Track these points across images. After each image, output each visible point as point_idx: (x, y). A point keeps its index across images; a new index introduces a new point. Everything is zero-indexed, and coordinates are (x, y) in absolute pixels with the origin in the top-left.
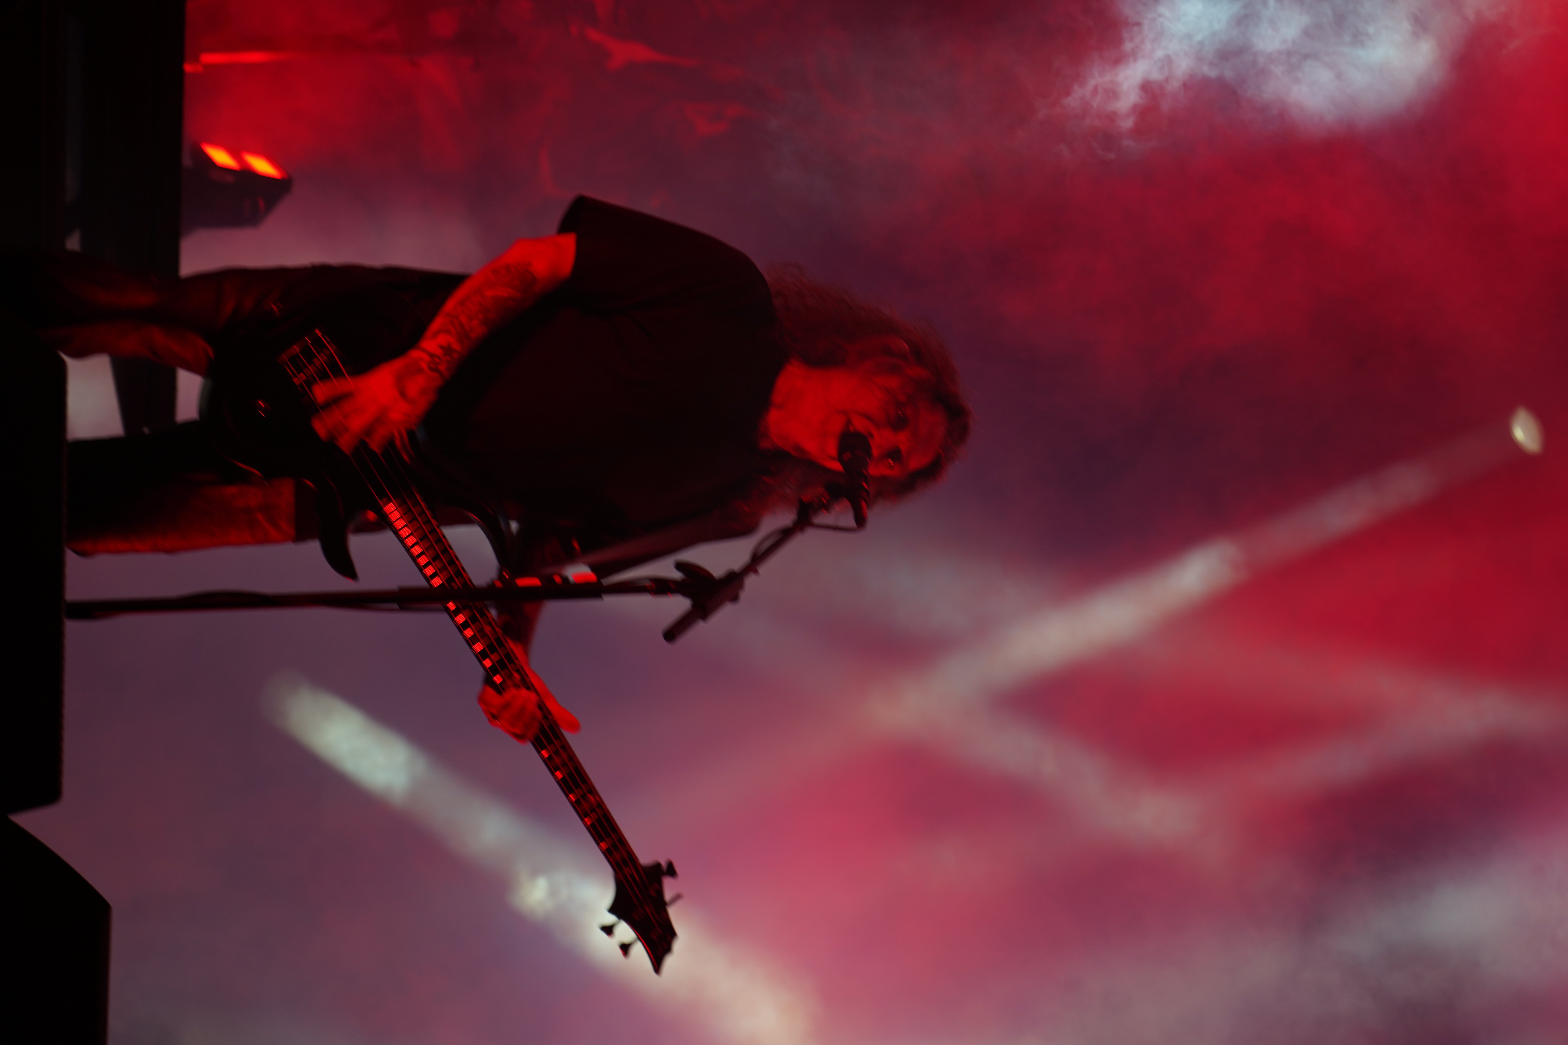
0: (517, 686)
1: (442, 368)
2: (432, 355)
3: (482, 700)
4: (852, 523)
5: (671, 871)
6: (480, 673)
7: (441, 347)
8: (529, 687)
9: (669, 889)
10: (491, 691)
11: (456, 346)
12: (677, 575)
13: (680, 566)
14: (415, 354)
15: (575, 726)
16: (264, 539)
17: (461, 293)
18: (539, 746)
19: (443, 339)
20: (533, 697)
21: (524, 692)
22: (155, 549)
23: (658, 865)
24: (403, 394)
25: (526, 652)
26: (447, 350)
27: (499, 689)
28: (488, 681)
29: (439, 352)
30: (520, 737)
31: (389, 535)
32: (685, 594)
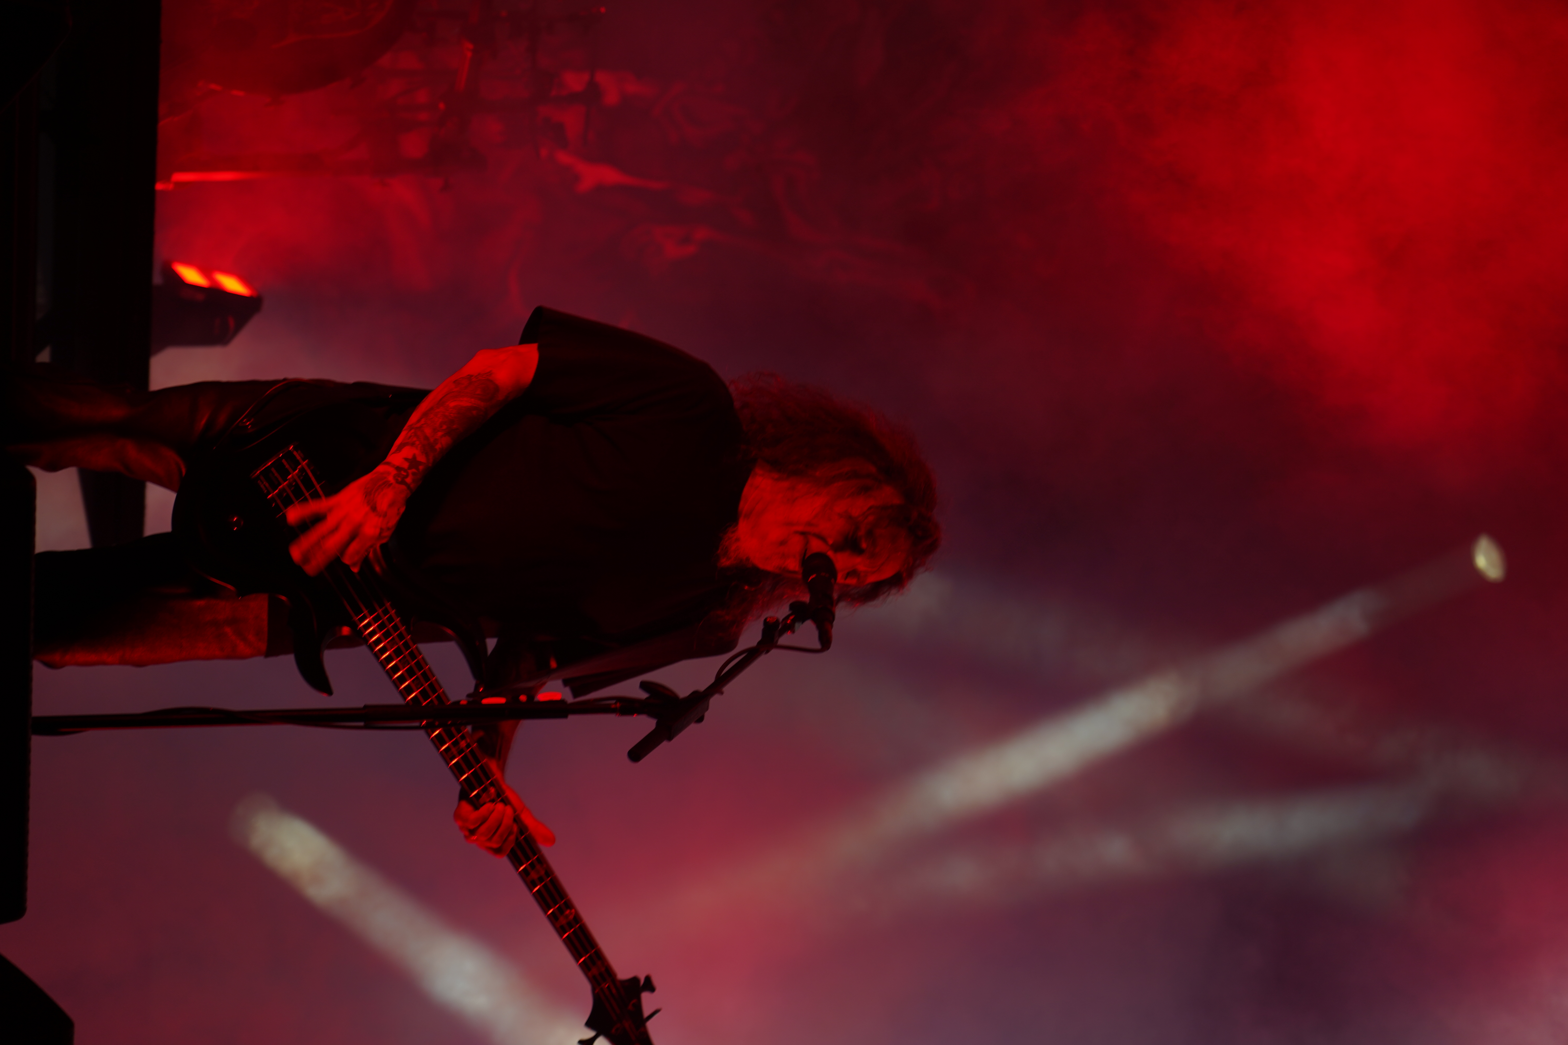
0: (493, 801)
1: (409, 480)
2: (398, 469)
3: (457, 816)
4: (818, 646)
5: (649, 985)
6: (457, 788)
7: (406, 459)
8: (506, 801)
9: (648, 1002)
10: (466, 807)
11: (422, 458)
12: (643, 695)
13: (644, 686)
14: (381, 468)
15: (551, 840)
16: (233, 655)
17: (424, 406)
18: (516, 862)
19: (408, 452)
20: (509, 810)
21: (500, 806)
22: (123, 662)
23: (635, 980)
24: (374, 509)
25: (502, 768)
26: (413, 462)
27: (476, 804)
28: (464, 795)
29: (406, 465)
30: (497, 851)
31: (362, 650)
32: (651, 714)
